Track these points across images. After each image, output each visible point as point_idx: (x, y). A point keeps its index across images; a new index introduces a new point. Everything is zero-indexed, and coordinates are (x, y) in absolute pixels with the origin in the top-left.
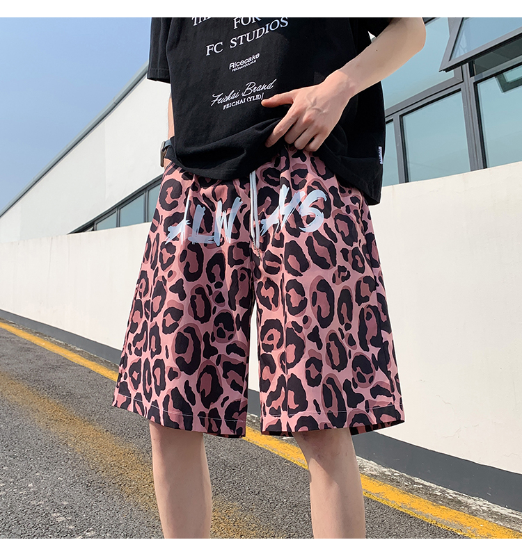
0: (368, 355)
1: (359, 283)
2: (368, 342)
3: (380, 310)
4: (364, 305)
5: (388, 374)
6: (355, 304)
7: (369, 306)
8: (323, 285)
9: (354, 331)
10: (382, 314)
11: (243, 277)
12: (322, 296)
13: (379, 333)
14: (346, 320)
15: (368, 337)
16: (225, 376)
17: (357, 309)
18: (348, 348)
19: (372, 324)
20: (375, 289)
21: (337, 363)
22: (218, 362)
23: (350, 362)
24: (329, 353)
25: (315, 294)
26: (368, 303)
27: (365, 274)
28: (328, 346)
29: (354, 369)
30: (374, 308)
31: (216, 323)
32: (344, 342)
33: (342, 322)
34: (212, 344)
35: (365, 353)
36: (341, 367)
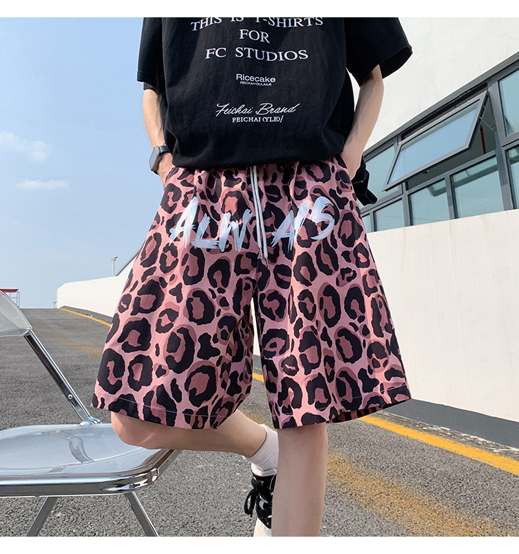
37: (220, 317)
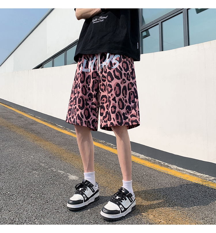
0: (131, 106)
1: (128, 84)
2: (131, 102)
3: (134, 92)
4: (130, 91)
5: (136, 111)
6: (128, 90)
7: (132, 91)
8: (118, 85)
9: (127, 98)
10: (135, 93)
11: (96, 83)
12: (117, 88)
13: (134, 99)
14: (125, 95)
15: (131, 100)
16: (91, 112)
17: (128, 92)
18: (125, 103)
19: (132, 96)
20: (133, 86)
21: (121, 107)
22: (89, 108)
23: (125, 107)
24: (119, 104)
25: (115, 87)
26: (131, 90)
27: (130, 82)
28: (119, 102)
29: (126, 109)
30: (133, 92)
31: (89, 96)
32: (124, 101)
33: (123, 96)
34: (88, 102)
35: (130, 105)
36: (122, 109)
37: (88, 94)
